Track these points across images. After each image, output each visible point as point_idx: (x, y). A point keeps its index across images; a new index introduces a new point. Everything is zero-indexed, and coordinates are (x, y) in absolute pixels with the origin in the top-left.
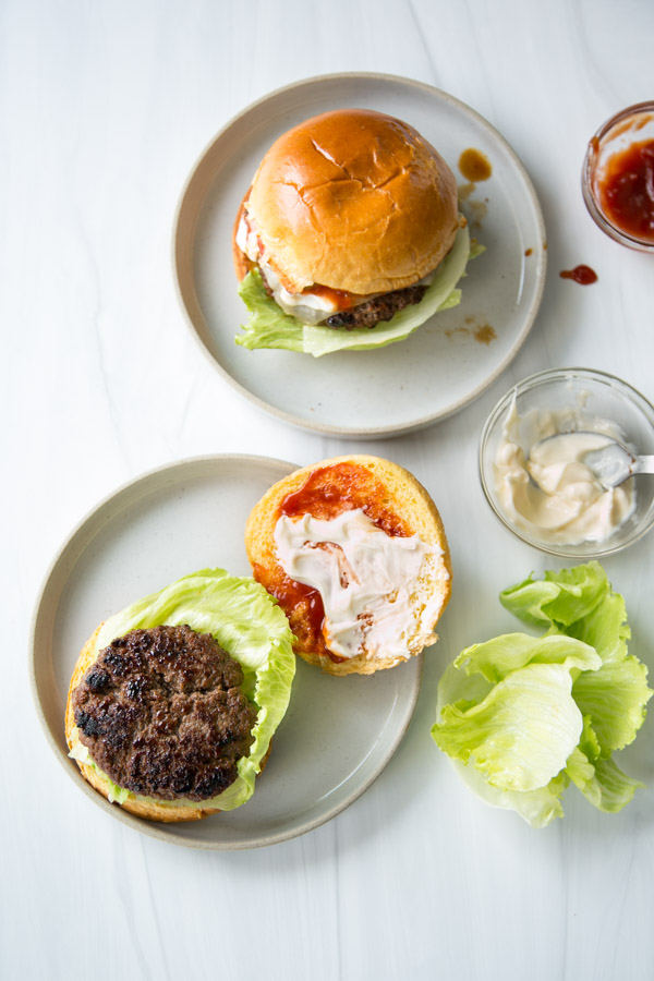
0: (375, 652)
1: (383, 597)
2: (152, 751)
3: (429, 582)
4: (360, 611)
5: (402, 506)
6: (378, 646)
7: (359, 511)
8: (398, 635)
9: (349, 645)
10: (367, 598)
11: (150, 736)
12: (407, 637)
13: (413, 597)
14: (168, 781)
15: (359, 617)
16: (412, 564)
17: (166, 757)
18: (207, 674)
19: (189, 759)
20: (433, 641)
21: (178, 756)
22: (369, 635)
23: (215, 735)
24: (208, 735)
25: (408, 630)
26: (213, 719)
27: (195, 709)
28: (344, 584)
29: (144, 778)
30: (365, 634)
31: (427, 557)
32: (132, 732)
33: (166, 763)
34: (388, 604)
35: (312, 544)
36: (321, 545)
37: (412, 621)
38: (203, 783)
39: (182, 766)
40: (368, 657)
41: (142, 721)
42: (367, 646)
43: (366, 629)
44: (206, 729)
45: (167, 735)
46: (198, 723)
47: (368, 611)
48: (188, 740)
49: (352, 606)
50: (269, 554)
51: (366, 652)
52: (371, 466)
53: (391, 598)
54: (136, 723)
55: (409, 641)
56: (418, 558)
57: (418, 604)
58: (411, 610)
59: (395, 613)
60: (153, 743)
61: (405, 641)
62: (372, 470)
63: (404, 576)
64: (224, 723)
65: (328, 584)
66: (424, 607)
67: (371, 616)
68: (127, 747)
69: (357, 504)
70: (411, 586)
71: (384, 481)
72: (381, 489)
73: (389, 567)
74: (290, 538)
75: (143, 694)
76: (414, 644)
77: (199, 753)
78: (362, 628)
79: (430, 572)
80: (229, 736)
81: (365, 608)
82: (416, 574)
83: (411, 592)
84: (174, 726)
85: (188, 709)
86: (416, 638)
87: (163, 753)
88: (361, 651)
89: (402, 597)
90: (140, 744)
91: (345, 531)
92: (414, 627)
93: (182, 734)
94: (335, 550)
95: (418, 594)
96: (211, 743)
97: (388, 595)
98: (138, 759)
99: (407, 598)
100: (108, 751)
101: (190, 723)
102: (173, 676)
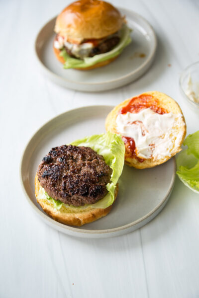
0: (157, 157)
1: (159, 137)
2: (70, 179)
3: (177, 129)
4: (150, 143)
5: (165, 104)
6: (158, 155)
7: (149, 109)
8: (166, 149)
9: (146, 155)
10: (153, 138)
11: (69, 174)
12: (169, 149)
13: (171, 135)
14: (78, 191)
15: (149, 145)
16: (171, 123)
17: (77, 181)
18: (90, 155)
19: (86, 181)
20: (180, 150)
21: (81, 180)
22: (154, 152)
23: (96, 173)
24: (93, 173)
25: (170, 147)
26: (94, 168)
27: (86, 164)
28: (143, 135)
29: (68, 191)
30: (152, 151)
31: (176, 119)
32: (62, 173)
33: (77, 183)
34: (161, 139)
35: (131, 123)
36: (134, 123)
37: (171, 143)
38: (93, 191)
39: (83, 184)
40: (154, 160)
41: (66, 169)
42: (153, 156)
43: (153, 149)
44: (92, 171)
45: (76, 173)
46: (89, 169)
47: (153, 143)
48: (85, 174)
49: (147, 141)
50: (114, 129)
51: (153, 158)
52: (153, 94)
53: (162, 137)
54: (63, 170)
55: (170, 151)
56: (173, 121)
57: (173, 137)
58: (170, 140)
59: (164, 142)
60: (70, 176)
61: (169, 151)
62: (154, 95)
63: (167, 128)
64: (99, 169)
65: (137, 135)
66: (175, 139)
67: (154, 145)
68: (60, 180)
69: (147, 107)
70: (170, 131)
71: (158, 98)
72: (157, 101)
73: (161, 125)
74: (122, 122)
75: (65, 160)
76: (172, 152)
77: (90, 179)
78: (151, 149)
79: (178, 124)
80: (102, 173)
81: (152, 142)
82: (172, 126)
83: (170, 133)
84: (79, 170)
85: (84, 165)
86: (173, 150)
87: (75, 179)
88: (151, 158)
89: (167, 136)
90: (66, 177)
91: (143, 115)
92: (172, 146)
93: (82, 173)
94: (140, 124)
95: (173, 134)
96: (95, 176)
97: (161, 136)
98: (65, 183)
99: (169, 135)
100: (52, 182)
101: (85, 170)
102: (77, 156)
